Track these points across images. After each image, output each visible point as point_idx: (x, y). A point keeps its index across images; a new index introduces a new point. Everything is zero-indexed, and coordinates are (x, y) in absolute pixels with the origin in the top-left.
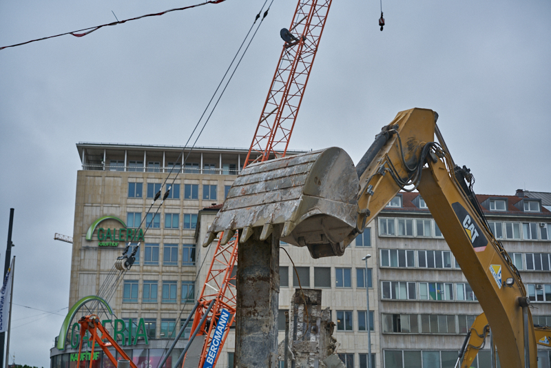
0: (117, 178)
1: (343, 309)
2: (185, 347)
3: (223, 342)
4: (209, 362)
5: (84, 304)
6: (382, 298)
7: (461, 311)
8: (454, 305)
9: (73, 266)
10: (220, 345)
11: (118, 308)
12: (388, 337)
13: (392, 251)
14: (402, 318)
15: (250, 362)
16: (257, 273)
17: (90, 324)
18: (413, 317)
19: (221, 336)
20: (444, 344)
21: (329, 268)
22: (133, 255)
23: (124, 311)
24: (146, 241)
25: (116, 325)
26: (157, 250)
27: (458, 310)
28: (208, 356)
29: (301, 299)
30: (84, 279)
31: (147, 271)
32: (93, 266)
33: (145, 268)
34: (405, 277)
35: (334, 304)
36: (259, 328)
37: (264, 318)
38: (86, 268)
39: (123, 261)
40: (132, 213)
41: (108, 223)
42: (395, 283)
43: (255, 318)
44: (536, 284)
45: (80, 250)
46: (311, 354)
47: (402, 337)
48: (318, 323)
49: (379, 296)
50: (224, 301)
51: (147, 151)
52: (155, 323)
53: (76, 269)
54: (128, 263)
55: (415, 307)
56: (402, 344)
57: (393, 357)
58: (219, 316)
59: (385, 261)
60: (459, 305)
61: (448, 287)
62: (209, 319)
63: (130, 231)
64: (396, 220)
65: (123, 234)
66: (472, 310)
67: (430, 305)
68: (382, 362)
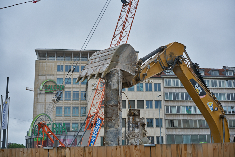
0: (52, 63)
1: (149, 118)
2: (82, 134)
3: (99, 132)
4: (93, 141)
5: (39, 117)
6: (166, 113)
7: (200, 118)
8: (197, 116)
9: (34, 101)
10: (97, 133)
11: (54, 118)
12: (168, 129)
13: (170, 93)
14: (174, 121)
15: (110, 140)
16: (113, 103)
17: (42, 125)
18: (179, 121)
19: (98, 130)
20: (192, 132)
21: (143, 101)
22: (60, 96)
23: (57, 120)
24: (65, 90)
25: (53, 126)
26: (70, 94)
27: (198, 118)
28: (92, 138)
29: (131, 114)
30: (39, 106)
31: (66, 103)
32: (43, 101)
33: (65, 101)
34: (175, 104)
35: (145, 116)
36: (114, 126)
37: (116, 122)
38: (40, 102)
39: (56, 99)
40: (59, 78)
41: (49, 83)
42: (171, 107)
43: (112, 122)
44: (231, 106)
45: (37, 94)
46: (136, 137)
47: (174, 129)
48: (139, 124)
49: (165, 112)
50: (99, 115)
51: (65, 52)
52: (70, 125)
53: (36, 102)
54: (57, 100)
55: (180, 117)
56: (174, 132)
57: (171, 138)
58: (97, 122)
59: (167, 97)
60: (199, 116)
61: (194, 108)
62: (92, 123)
63: (58, 86)
64: (172, 80)
65: (55, 87)
67: (186, 116)
68: (166, 140)
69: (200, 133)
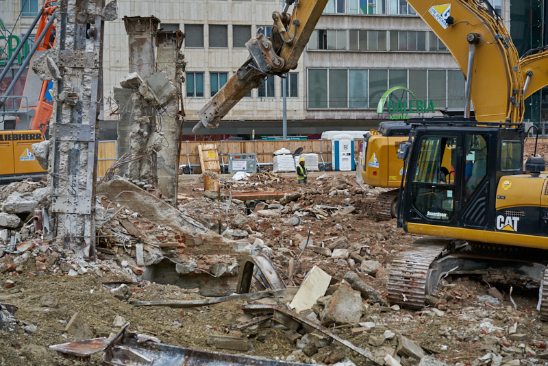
1: (264, 24)
7: (394, 26)
8: (386, 20)
12: (312, 54)
14: (328, 34)
18: (341, 33)
20: (373, 62)
23: (23, 27)
25: (10, 42)
27: (390, 25)
35: (253, 19)
46: (86, 70)
47: (328, 54)
55: (343, 22)
56: (327, 62)
57: (316, 75)
60: (392, 20)
66: (405, 25)
67: (360, 19)
68: (305, 81)
69: (393, 66)
